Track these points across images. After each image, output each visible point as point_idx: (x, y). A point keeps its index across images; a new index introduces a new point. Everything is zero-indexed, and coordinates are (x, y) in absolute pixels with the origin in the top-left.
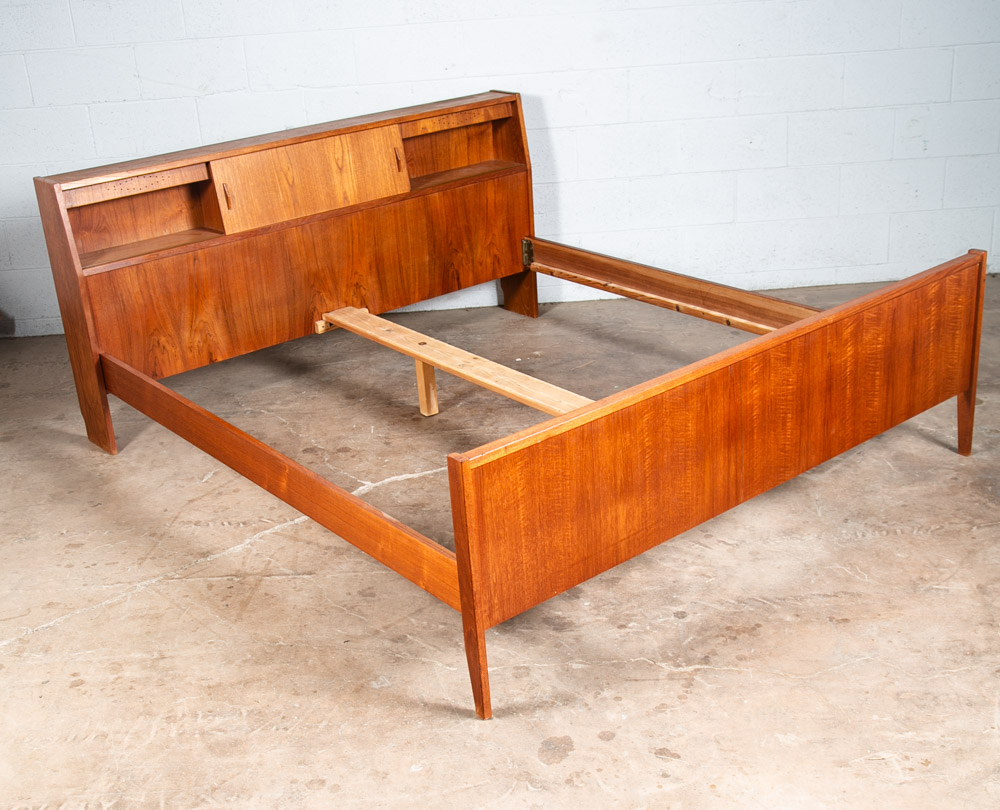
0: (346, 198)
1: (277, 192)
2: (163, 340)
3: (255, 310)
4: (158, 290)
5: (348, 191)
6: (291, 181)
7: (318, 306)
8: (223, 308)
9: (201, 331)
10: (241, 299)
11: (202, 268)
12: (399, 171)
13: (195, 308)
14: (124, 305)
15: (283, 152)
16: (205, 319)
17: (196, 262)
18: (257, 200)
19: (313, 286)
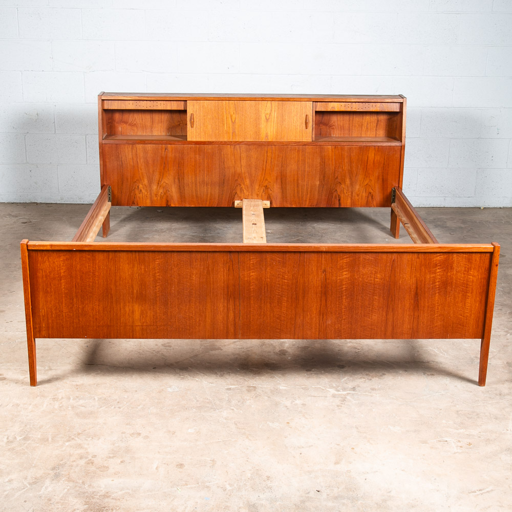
0: (267, 136)
1: (224, 125)
2: (141, 186)
3: (198, 184)
4: (142, 161)
5: (269, 132)
6: (233, 120)
7: (238, 192)
8: (179, 179)
9: (164, 188)
10: (190, 177)
11: (170, 155)
12: (306, 128)
13: (162, 175)
14: (122, 163)
15: (232, 103)
16: (167, 182)
17: (167, 150)
18: (210, 126)
19: (237, 180)
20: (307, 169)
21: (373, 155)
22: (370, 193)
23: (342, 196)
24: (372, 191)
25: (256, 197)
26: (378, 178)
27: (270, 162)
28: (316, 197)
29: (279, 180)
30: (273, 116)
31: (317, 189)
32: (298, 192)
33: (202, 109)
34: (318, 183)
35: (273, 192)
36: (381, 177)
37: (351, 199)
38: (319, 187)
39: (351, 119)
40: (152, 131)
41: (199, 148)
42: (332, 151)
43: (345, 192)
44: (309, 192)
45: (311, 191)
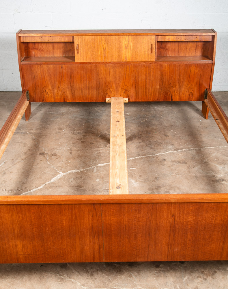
0: (126, 58)
1: (98, 51)
2: (47, 90)
3: (83, 89)
4: (47, 75)
5: (127, 56)
6: (104, 48)
7: (108, 93)
8: (71, 85)
9: (62, 91)
10: (78, 84)
11: (64, 71)
12: (151, 53)
13: (60, 83)
14: (34, 76)
15: (103, 37)
16: (63, 87)
17: (62, 68)
18: (89, 52)
19: (107, 86)
20: (152, 79)
21: (194, 69)
22: (191, 93)
23: (173, 94)
24: (192, 92)
25: (119, 96)
26: (197, 83)
27: (128, 74)
28: (157, 95)
29: (134, 86)
30: (130, 45)
31: (158, 90)
32: (146, 92)
33: (84, 41)
34: (158, 87)
35: (130, 92)
36: (198, 83)
37: (179, 96)
38: (159, 89)
39: (180, 45)
40: (53, 54)
41: (83, 66)
42: (168, 67)
43: (175, 92)
44: (153, 92)
45: (154, 92)
